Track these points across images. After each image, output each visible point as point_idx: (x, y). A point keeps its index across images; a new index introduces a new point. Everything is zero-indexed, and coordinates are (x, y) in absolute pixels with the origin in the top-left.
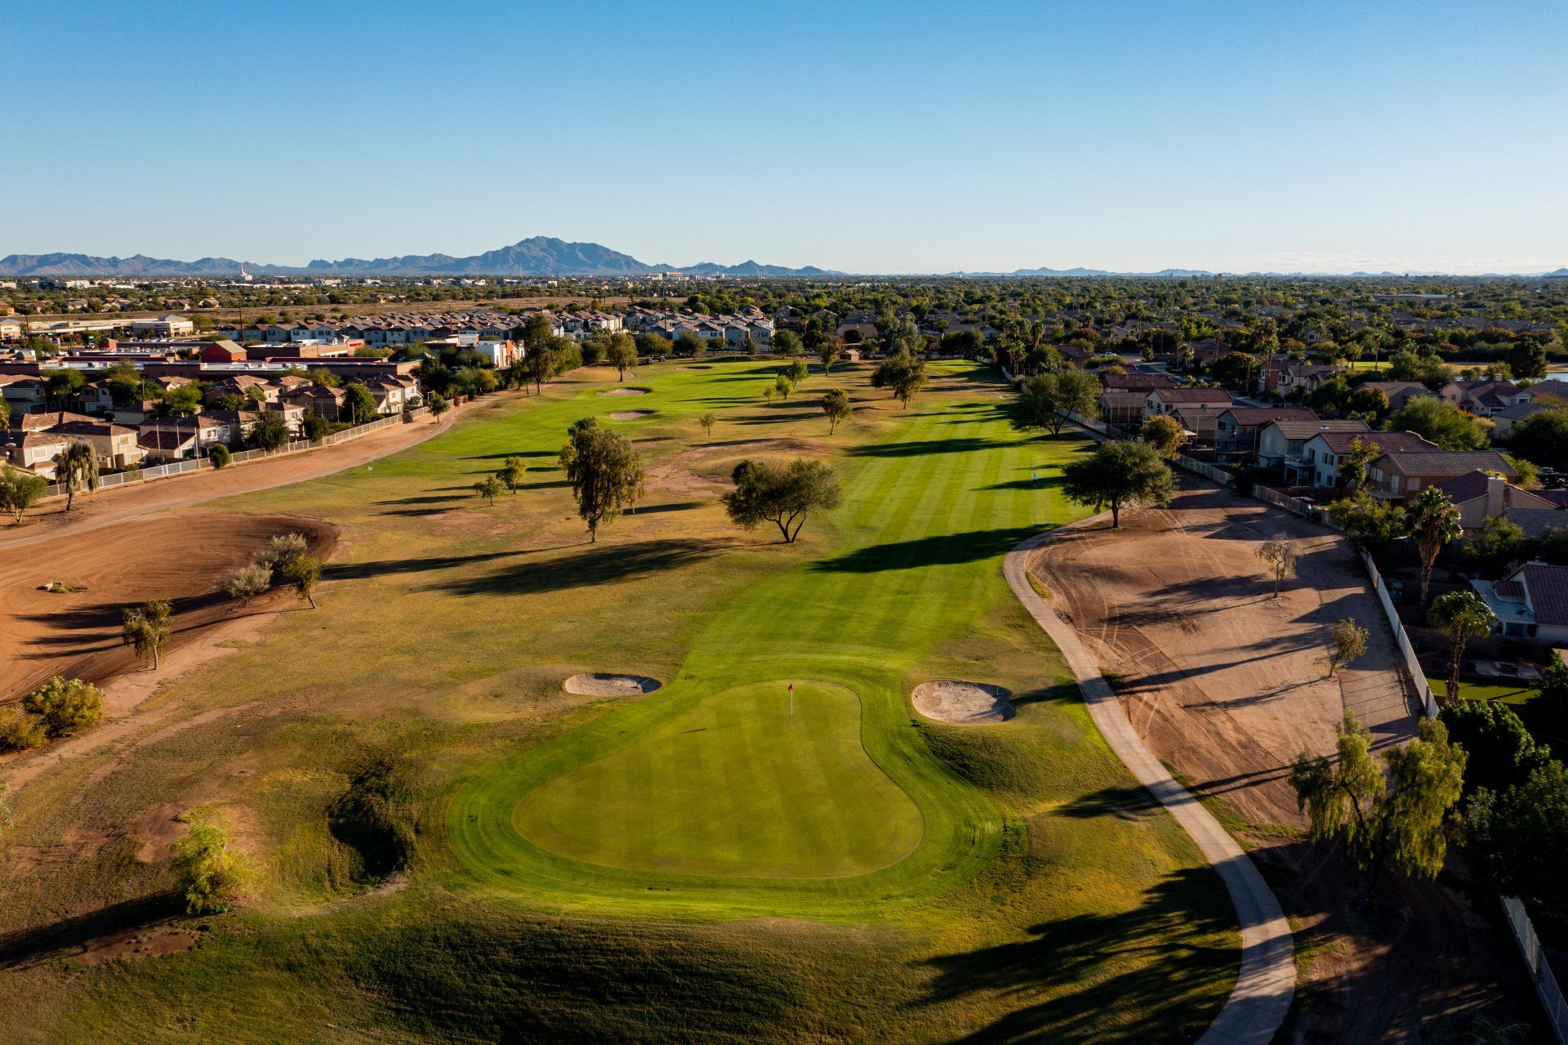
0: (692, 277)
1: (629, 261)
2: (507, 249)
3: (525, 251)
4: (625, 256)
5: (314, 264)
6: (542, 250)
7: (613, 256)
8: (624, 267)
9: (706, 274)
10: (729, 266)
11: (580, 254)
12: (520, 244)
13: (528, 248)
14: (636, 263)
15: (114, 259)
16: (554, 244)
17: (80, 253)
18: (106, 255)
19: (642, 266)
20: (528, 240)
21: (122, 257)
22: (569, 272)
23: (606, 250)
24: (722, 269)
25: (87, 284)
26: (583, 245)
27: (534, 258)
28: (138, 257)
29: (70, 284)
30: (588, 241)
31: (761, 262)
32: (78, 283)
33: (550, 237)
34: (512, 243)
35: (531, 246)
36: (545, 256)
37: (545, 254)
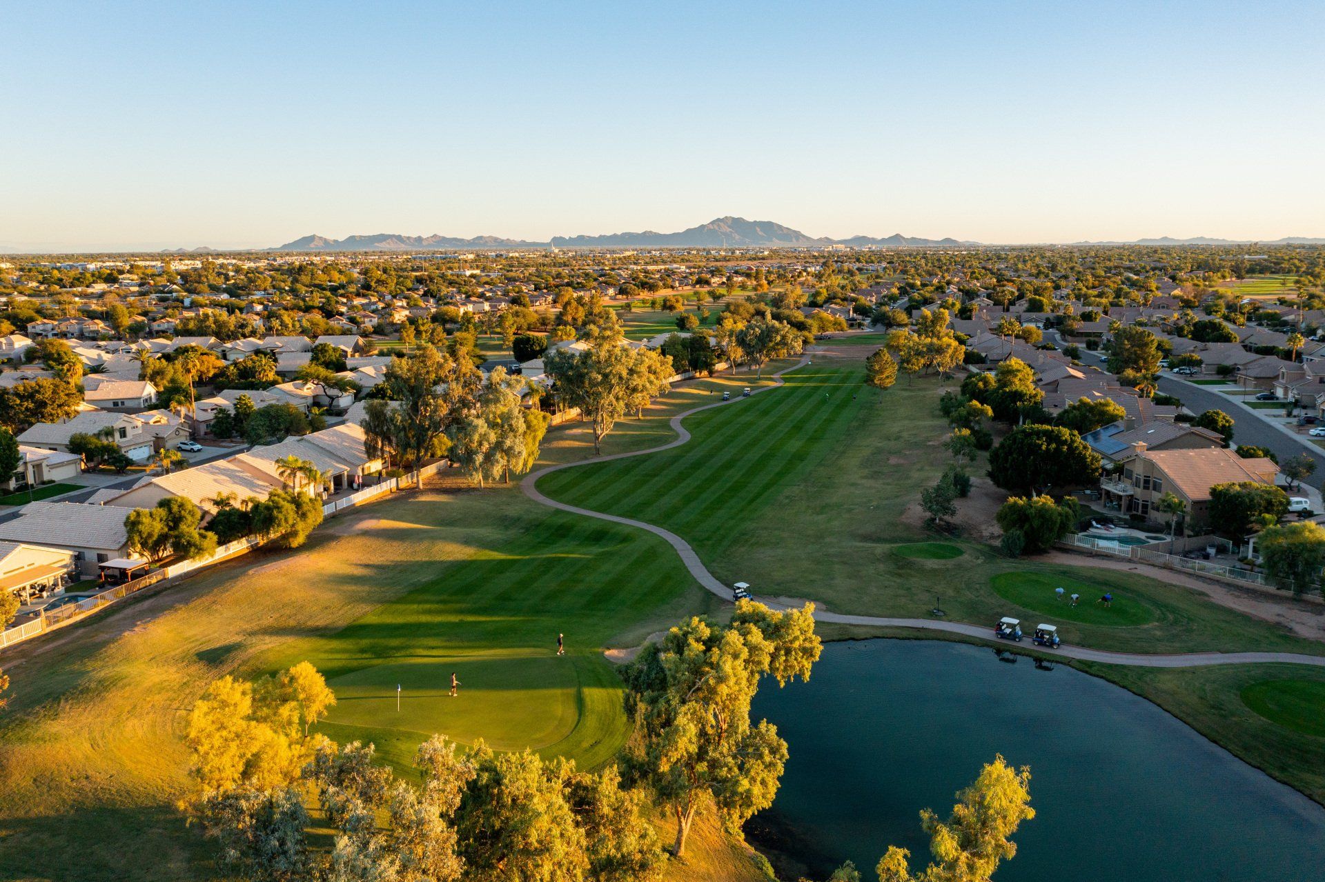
0: (851, 248)
1: (797, 235)
2: (702, 227)
3: (716, 228)
4: (794, 231)
5: (555, 239)
6: (729, 227)
7: (785, 231)
8: (794, 240)
9: (861, 245)
10: (880, 238)
11: (758, 229)
12: (713, 223)
13: (718, 225)
14: (804, 236)
15: (420, 237)
16: (737, 223)
17: (397, 234)
18: (415, 235)
19: (808, 239)
20: (718, 220)
22: (751, 245)
23: (780, 227)
24: (873, 241)
26: (761, 222)
27: (720, 231)
28: (435, 236)
30: (766, 220)
31: (907, 235)
33: (736, 216)
34: (707, 221)
35: (721, 224)
36: (732, 232)
37: (732, 230)
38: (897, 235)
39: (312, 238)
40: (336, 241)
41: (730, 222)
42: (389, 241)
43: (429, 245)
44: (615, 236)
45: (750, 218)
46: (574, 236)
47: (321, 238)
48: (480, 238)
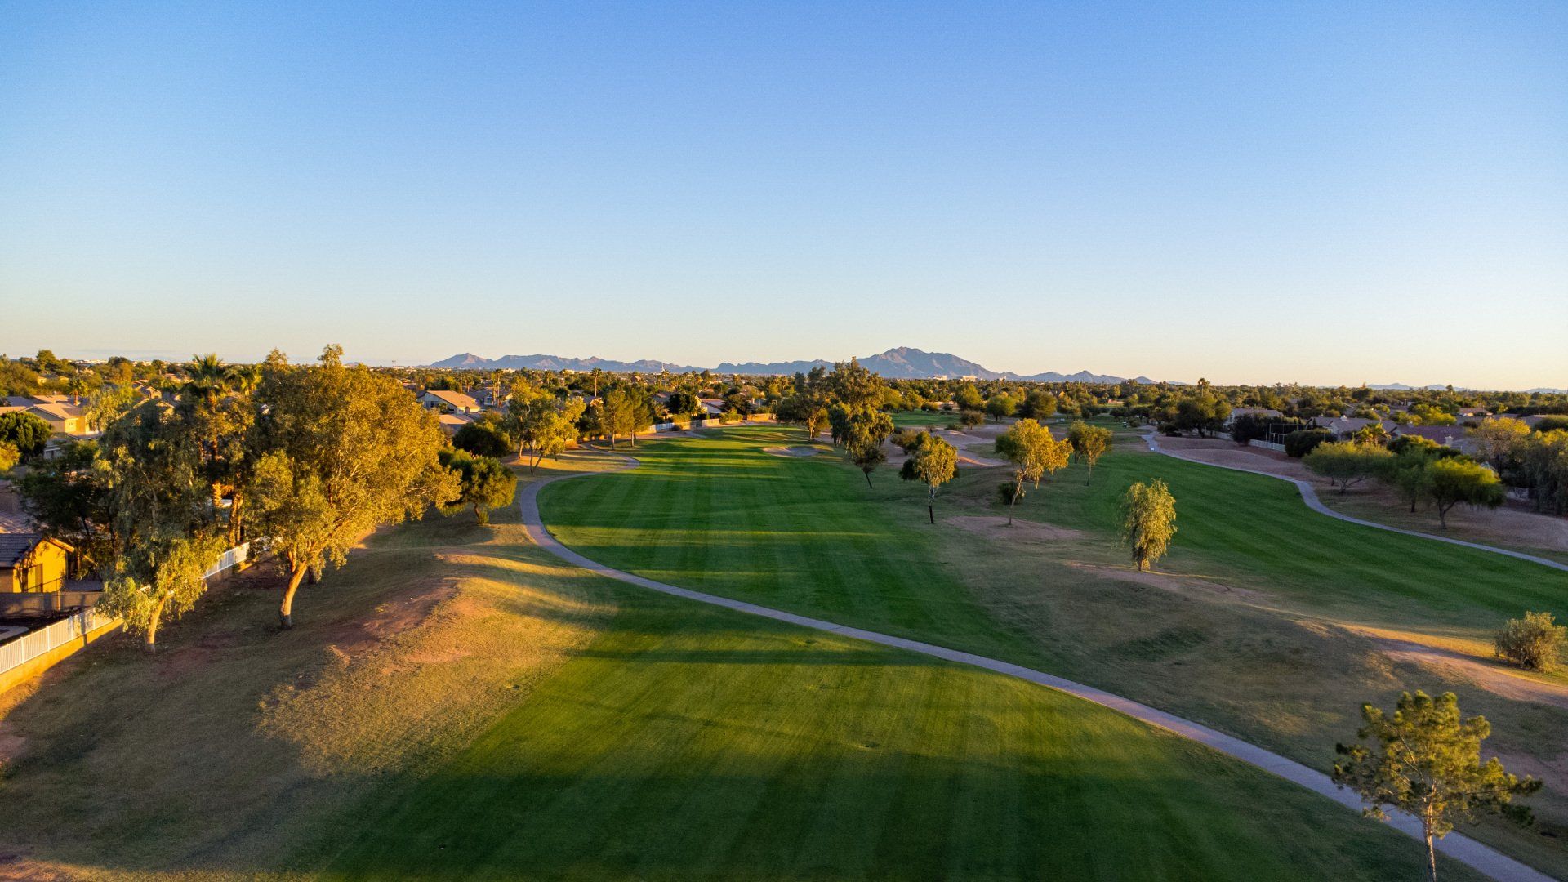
1: (977, 368)
2: (875, 357)
3: (890, 359)
4: (974, 364)
5: (722, 366)
6: (904, 358)
7: (964, 364)
10: (1065, 375)
11: (934, 361)
12: (886, 354)
13: (892, 356)
14: (984, 370)
15: (576, 359)
17: (553, 355)
18: (571, 357)
19: (988, 372)
20: (893, 350)
22: (924, 376)
23: (959, 359)
24: (1060, 377)
26: (939, 355)
27: (896, 365)
30: (944, 352)
31: (1095, 372)
33: (912, 347)
34: (880, 352)
35: (895, 355)
36: (905, 364)
37: (906, 361)
39: (466, 356)
40: (487, 360)
41: (904, 353)
42: (544, 362)
44: (786, 363)
45: (926, 350)
46: (743, 363)
47: (474, 357)
48: (642, 362)
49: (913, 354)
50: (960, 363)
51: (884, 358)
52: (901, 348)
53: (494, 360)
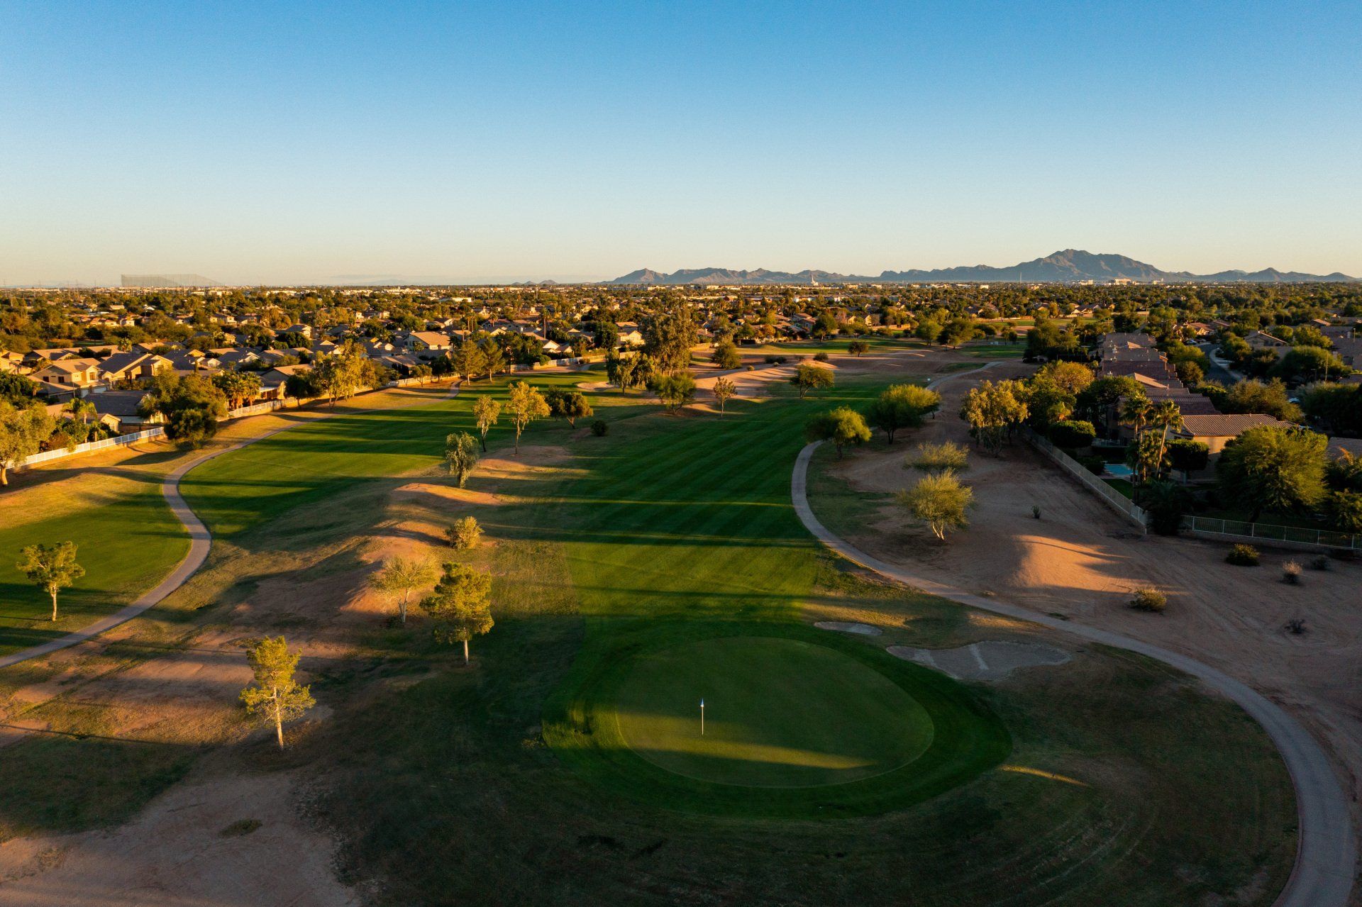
1: (1149, 269)
2: (1039, 260)
3: (1054, 261)
4: (1146, 265)
6: (1070, 261)
7: (1134, 266)
8: (1143, 275)
11: (1103, 263)
12: (1050, 257)
13: (1058, 260)
14: (1156, 271)
15: (744, 271)
16: (1081, 255)
18: (739, 270)
19: (1161, 273)
20: (1058, 253)
21: (749, 271)
23: (1128, 260)
25: (717, 287)
26: (1107, 256)
27: (1060, 268)
28: (760, 270)
29: (708, 287)
30: (1113, 253)
32: (713, 287)
33: (1079, 250)
34: (1044, 256)
35: (1060, 258)
36: (1071, 266)
37: (1071, 264)
38: (1270, 269)
39: (643, 272)
40: (665, 275)
41: (1070, 256)
42: (714, 274)
43: (754, 279)
44: (948, 270)
45: (1094, 251)
46: (906, 270)
47: (651, 272)
48: (808, 271)
49: (1080, 258)
50: (1131, 264)
51: (1049, 261)
52: (1067, 250)
53: (669, 274)
